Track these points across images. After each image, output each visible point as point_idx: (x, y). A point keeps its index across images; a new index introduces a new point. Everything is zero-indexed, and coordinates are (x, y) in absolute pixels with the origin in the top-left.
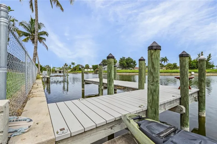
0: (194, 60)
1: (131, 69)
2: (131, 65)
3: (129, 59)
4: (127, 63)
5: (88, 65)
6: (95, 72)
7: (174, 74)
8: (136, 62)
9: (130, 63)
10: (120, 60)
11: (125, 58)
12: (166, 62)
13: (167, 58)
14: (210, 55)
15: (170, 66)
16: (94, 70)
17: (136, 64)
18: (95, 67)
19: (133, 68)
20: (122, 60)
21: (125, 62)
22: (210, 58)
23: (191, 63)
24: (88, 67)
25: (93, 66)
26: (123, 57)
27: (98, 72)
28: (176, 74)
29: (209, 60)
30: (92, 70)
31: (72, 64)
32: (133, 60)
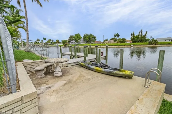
0: (136, 36)
1: (92, 43)
2: (93, 40)
3: (91, 35)
4: (89, 38)
5: (58, 40)
6: (64, 46)
7: (120, 46)
8: (96, 38)
9: (91, 38)
10: (83, 36)
11: (87, 34)
12: (118, 37)
13: (118, 34)
14: (147, 32)
15: (120, 40)
16: (64, 44)
17: (96, 39)
18: (64, 42)
19: (94, 42)
20: (85, 36)
21: (88, 38)
22: (146, 34)
23: (134, 38)
24: (59, 42)
25: (62, 41)
26: (86, 34)
27: (67, 46)
28: (122, 46)
29: (146, 35)
30: (62, 44)
31: (44, 39)
32: (94, 36)
